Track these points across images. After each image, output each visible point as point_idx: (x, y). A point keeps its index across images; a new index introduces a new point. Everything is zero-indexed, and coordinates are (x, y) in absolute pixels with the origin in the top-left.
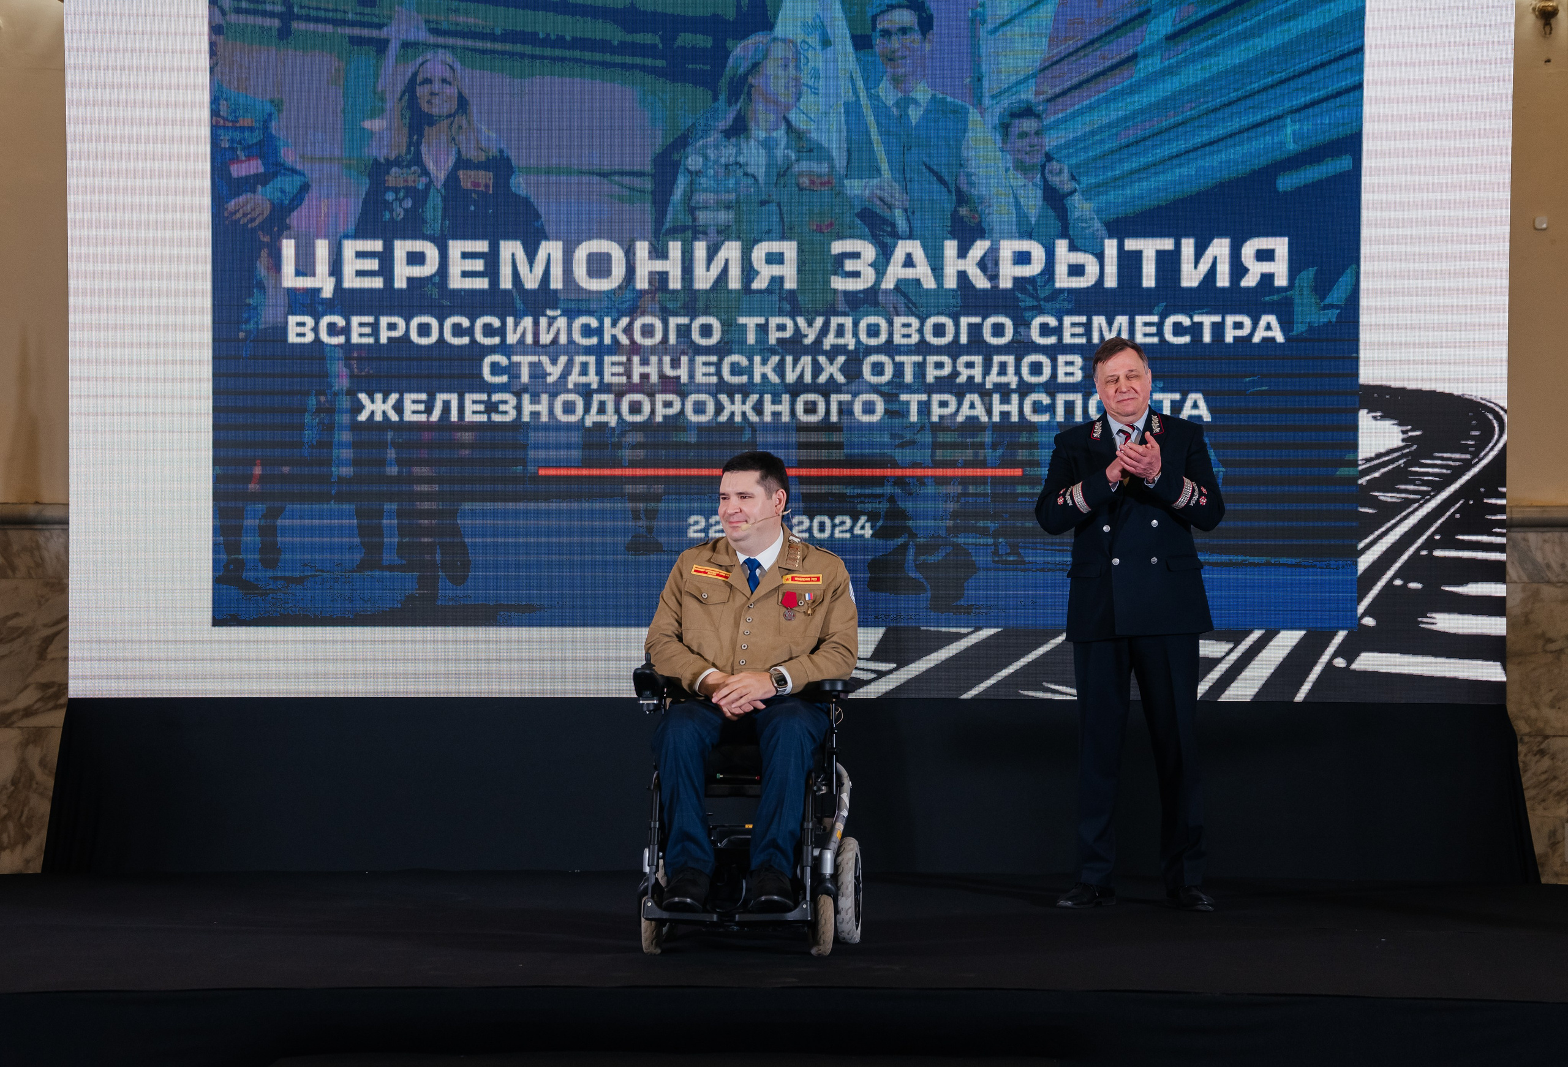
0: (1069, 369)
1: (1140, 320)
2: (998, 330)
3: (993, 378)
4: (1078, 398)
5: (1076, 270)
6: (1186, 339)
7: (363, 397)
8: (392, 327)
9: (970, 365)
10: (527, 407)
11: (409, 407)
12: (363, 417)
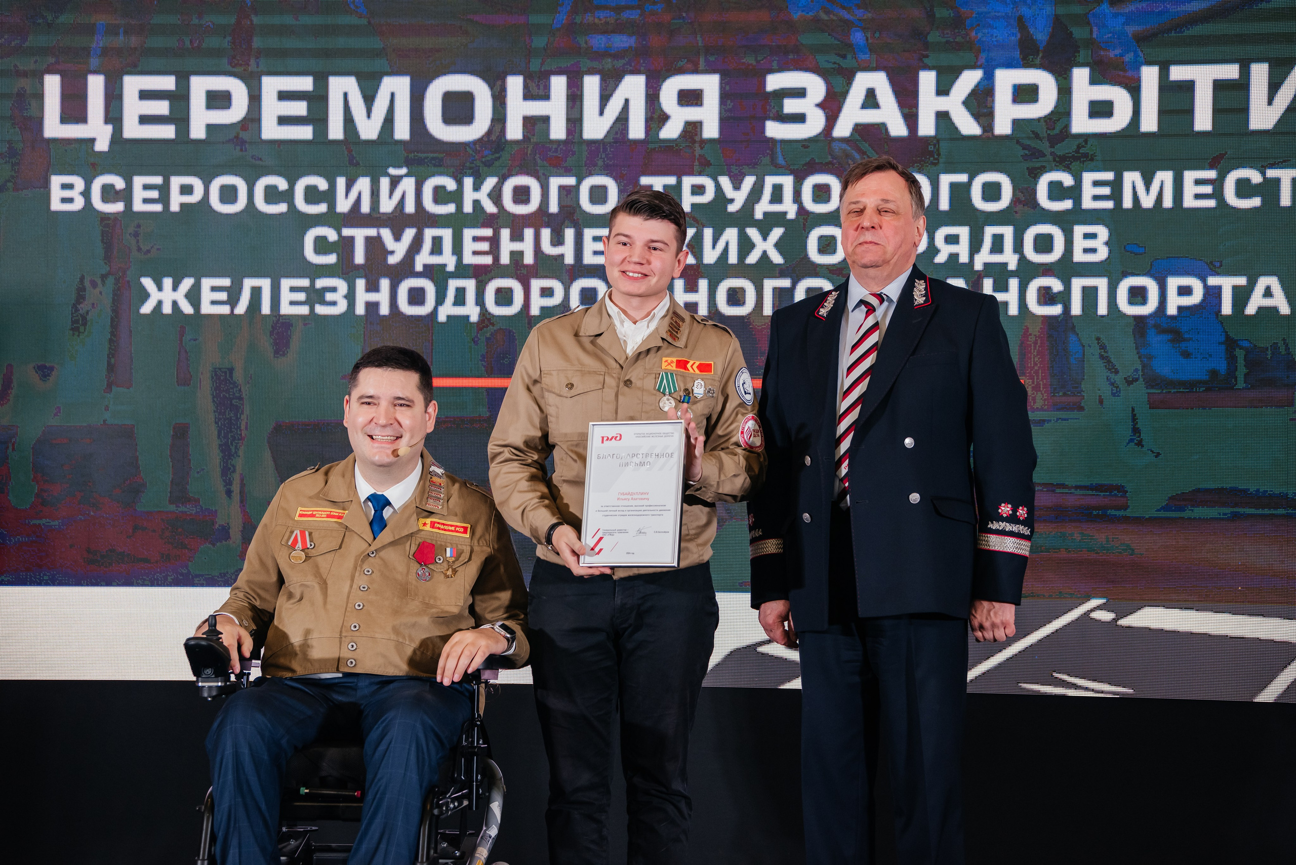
0: (1090, 244)
1: (1190, 176)
2: (992, 192)
3: (984, 257)
4: (1102, 284)
5: (1101, 109)
6: (1256, 202)
7: (148, 283)
8: (186, 190)
9: (952, 239)
10: (363, 297)
11: (207, 296)
12: (147, 308)
